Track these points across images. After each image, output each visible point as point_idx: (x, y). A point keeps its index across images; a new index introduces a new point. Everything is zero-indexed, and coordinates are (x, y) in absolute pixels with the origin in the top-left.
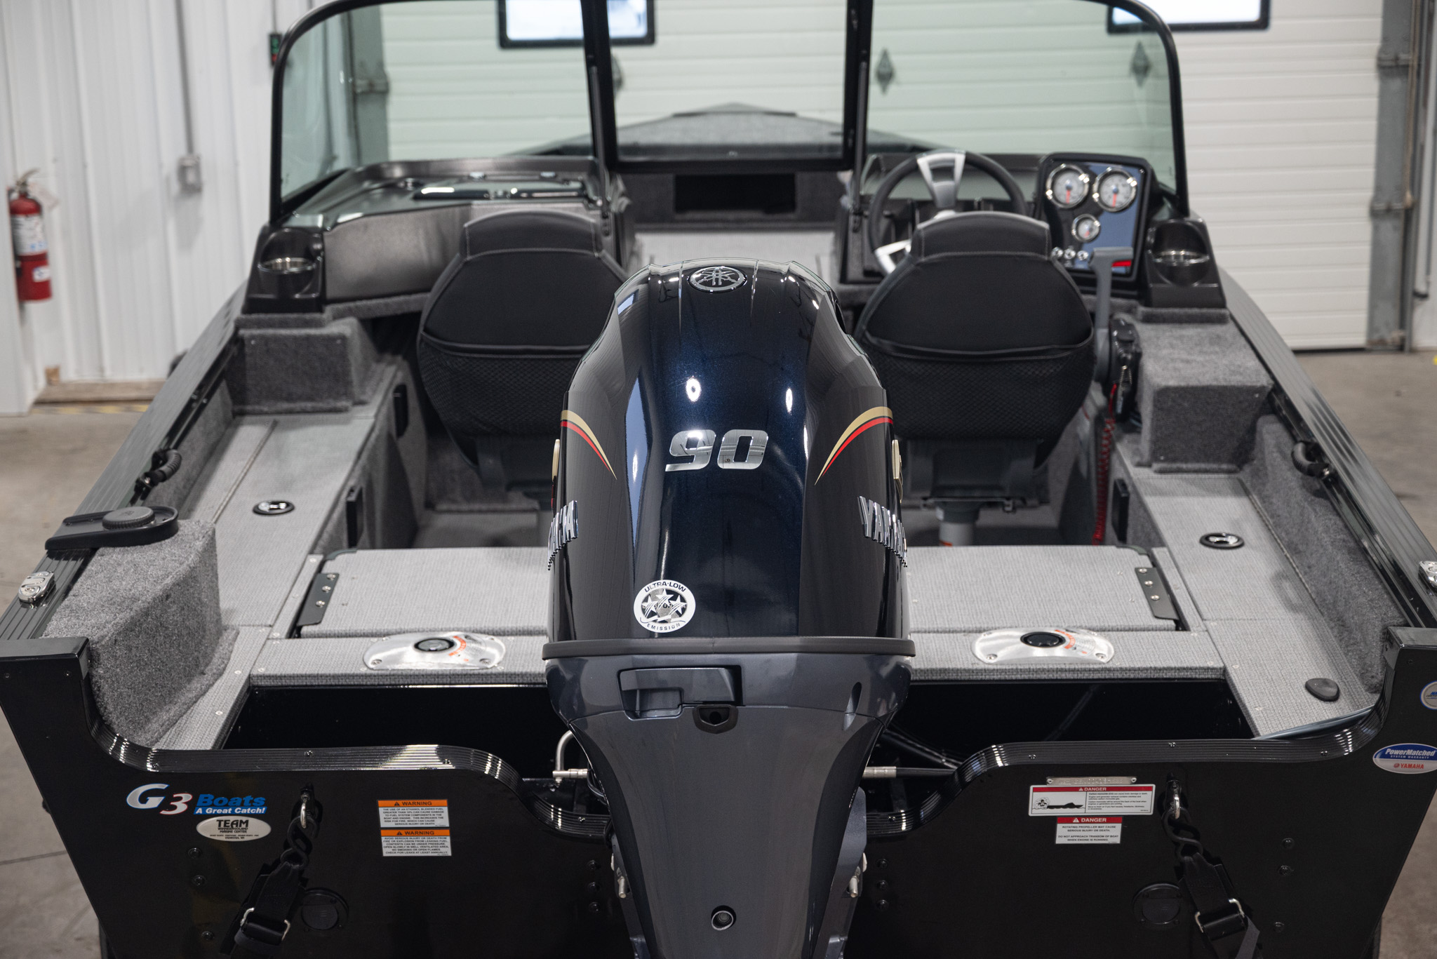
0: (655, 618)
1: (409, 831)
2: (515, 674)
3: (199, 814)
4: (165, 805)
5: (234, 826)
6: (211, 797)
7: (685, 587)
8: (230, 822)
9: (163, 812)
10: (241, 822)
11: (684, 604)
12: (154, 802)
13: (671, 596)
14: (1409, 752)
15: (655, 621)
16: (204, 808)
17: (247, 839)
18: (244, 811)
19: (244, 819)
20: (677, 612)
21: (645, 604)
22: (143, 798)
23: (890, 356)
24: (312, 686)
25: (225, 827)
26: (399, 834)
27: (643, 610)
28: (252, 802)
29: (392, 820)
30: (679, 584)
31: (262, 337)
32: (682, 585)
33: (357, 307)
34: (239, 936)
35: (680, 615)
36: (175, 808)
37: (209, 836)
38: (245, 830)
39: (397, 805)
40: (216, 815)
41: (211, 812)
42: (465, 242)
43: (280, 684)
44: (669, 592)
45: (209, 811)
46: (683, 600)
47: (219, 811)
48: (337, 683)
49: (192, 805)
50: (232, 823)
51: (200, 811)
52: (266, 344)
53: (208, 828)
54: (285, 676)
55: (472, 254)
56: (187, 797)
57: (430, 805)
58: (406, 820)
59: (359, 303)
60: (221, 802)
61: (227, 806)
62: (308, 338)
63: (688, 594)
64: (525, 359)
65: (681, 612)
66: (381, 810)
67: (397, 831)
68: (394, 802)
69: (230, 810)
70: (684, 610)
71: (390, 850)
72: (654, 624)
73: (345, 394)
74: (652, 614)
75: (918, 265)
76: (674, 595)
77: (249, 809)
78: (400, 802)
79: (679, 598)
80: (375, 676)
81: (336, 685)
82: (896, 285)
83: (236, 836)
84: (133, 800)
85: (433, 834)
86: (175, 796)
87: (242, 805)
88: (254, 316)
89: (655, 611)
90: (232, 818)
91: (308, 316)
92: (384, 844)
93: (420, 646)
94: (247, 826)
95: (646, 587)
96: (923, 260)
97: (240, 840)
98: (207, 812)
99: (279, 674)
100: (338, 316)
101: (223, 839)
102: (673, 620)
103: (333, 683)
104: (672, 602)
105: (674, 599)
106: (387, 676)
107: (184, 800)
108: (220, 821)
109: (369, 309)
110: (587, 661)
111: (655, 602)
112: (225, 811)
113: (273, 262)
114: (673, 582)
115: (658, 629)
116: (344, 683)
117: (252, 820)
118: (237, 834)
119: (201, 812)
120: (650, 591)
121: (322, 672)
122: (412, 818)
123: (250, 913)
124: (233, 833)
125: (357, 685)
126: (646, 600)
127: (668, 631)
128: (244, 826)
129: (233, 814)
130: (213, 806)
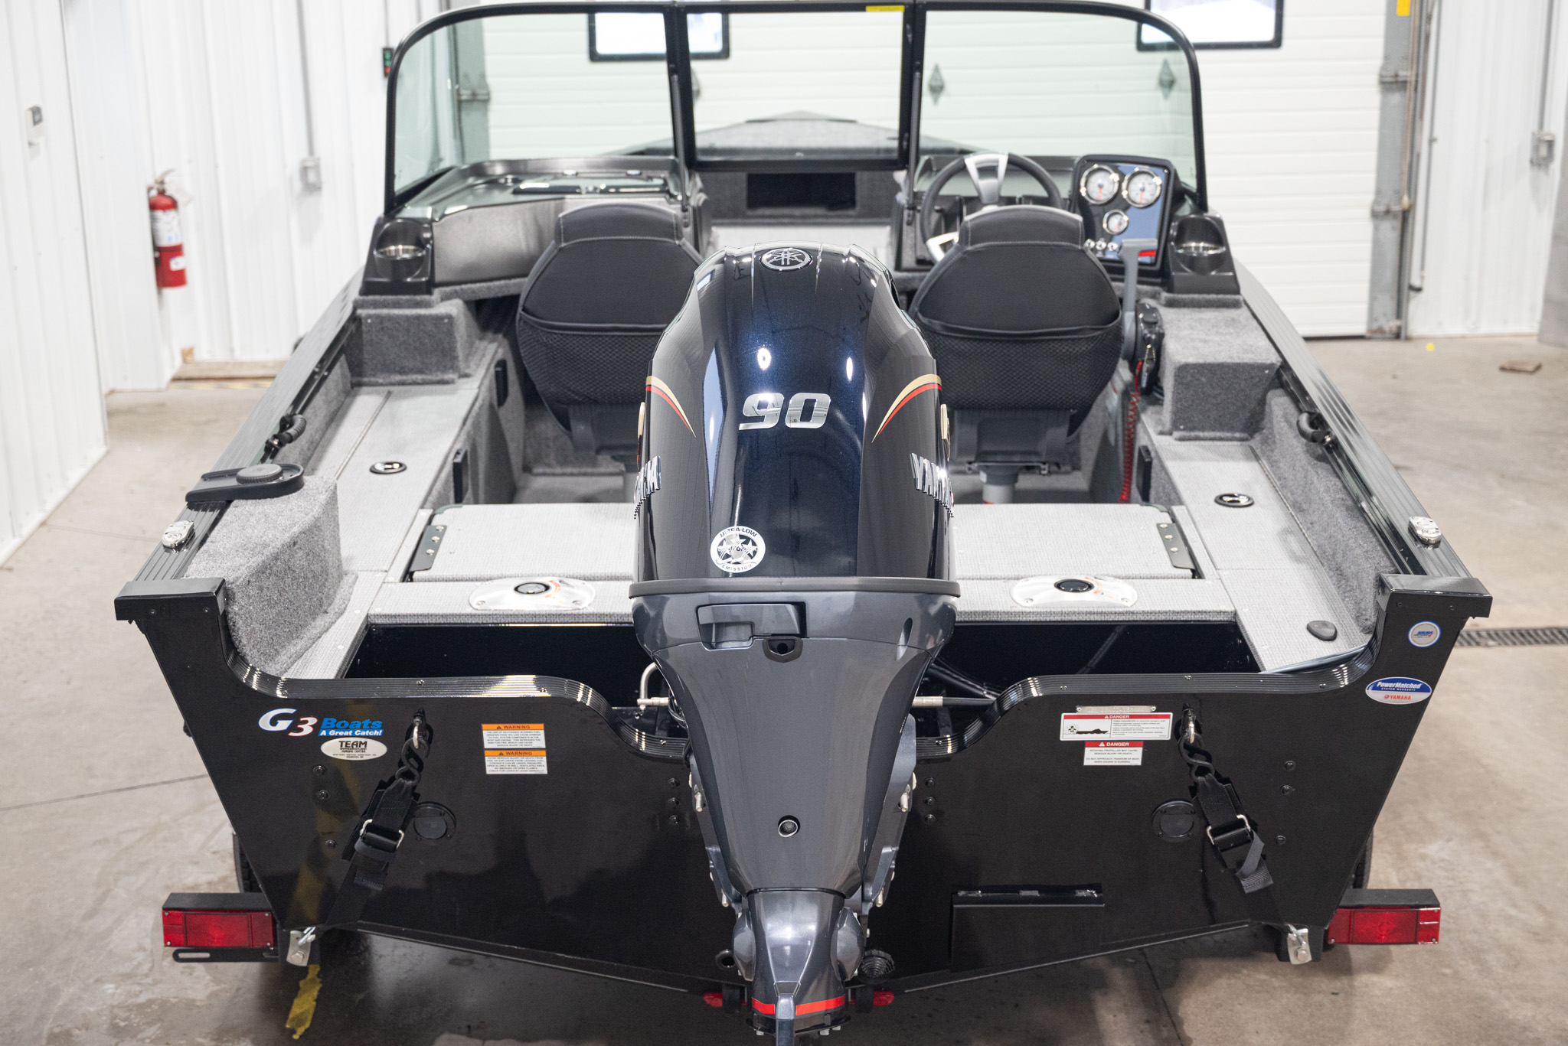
0: (729, 559)
1: (509, 751)
2: (604, 614)
3: (323, 736)
4: (293, 728)
5: (355, 747)
6: (334, 720)
7: (756, 532)
8: (351, 743)
9: (291, 734)
10: (361, 743)
11: (755, 547)
12: (283, 725)
13: (744, 540)
14: (1398, 685)
15: (729, 562)
16: (328, 730)
17: (365, 758)
18: (363, 733)
19: (363, 740)
20: (749, 555)
21: (721, 548)
22: (274, 722)
23: (939, 334)
24: (423, 624)
25: (346, 747)
26: (501, 754)
27: (719, 553)
28: (370, 725)
29: (494, 741)
30: (751, 529)
31: (378, 316)
32: (753, 531)
33: (462, 290)
34: (359, 844)
35: (752, 558)
36: (301, 730)
37: (331, 755)
38: (364, 750)
39: (499, 728)
40: (338, 737)
41: (333, 734)
42: (560, 230)
43: (394, 622)
44: (742, 537)
45: (332, 733)
46: (754, 544)
47: (341, 733)
48: (446, 622)
49: (316, 728)
50: (353, 744)
51: (324, 733)
52: (381, 323)
53: (331, 749)
54: (399, 616)
55: (565, 241)
56: (312, 721)
57: (529, 728)
58: (507, 742)
59: (464, 286)
60: (342, 725)
61: (348, 729)
62: (418, 317)
63: (759, 539)
64: (613, 336)
65: (752, 555)
66: (485, 733)
67: (499, 752)
68: (496, 726)
69: (351, 732)
70: (755, 553)
71: (493, 768)
72: (728, 565)
73: (451, 367)
74: (727, 556)
75: (965, 253)
76: (747, 540)
77: (368, 732)
78: (502, 726)
79: (750, 542)
80: (479, 615)
81: (444, 624)
82: (946, 271)
83: (356, 756)
84: (264, 723)
85: (531, 755)
86: (302, 719)
87: (362, 728)
88: (370, 298)
89: (729, 553)
90: (352, 740)
91: (418, 298)
92: (487, 763)
93: (519, 589)
94: (366, 746)
95: (721, 533)
96: (969, 248)
97: (360, 759)
98: (330, 733)
99: (393, 613)
100: (446, 298)
101: (344, 758)
102: (745, 562)
103: (442, 622)
104: (745, 546)
105: (746, 543)
106: (490, 615)
107: (310, 723)
108: (342, 742)
109: (473, 291)
110: (668, 599)
111: (729, 546)
112: (346, 733)
113: (387, 249)
114: (745, 528)
115: (732, 569)
116: (452, 622)
117: (369, 741)
118: (357, 754)
119: (325, 734)
120: (726, 535)
121: (431, 612)
122: (512, 740)
123: (369, 825)
124: (354, 753)
125: (464, 624)
126: (721, 544)
128: (363, 746)
129: (353, 736)
130: (335, 728)
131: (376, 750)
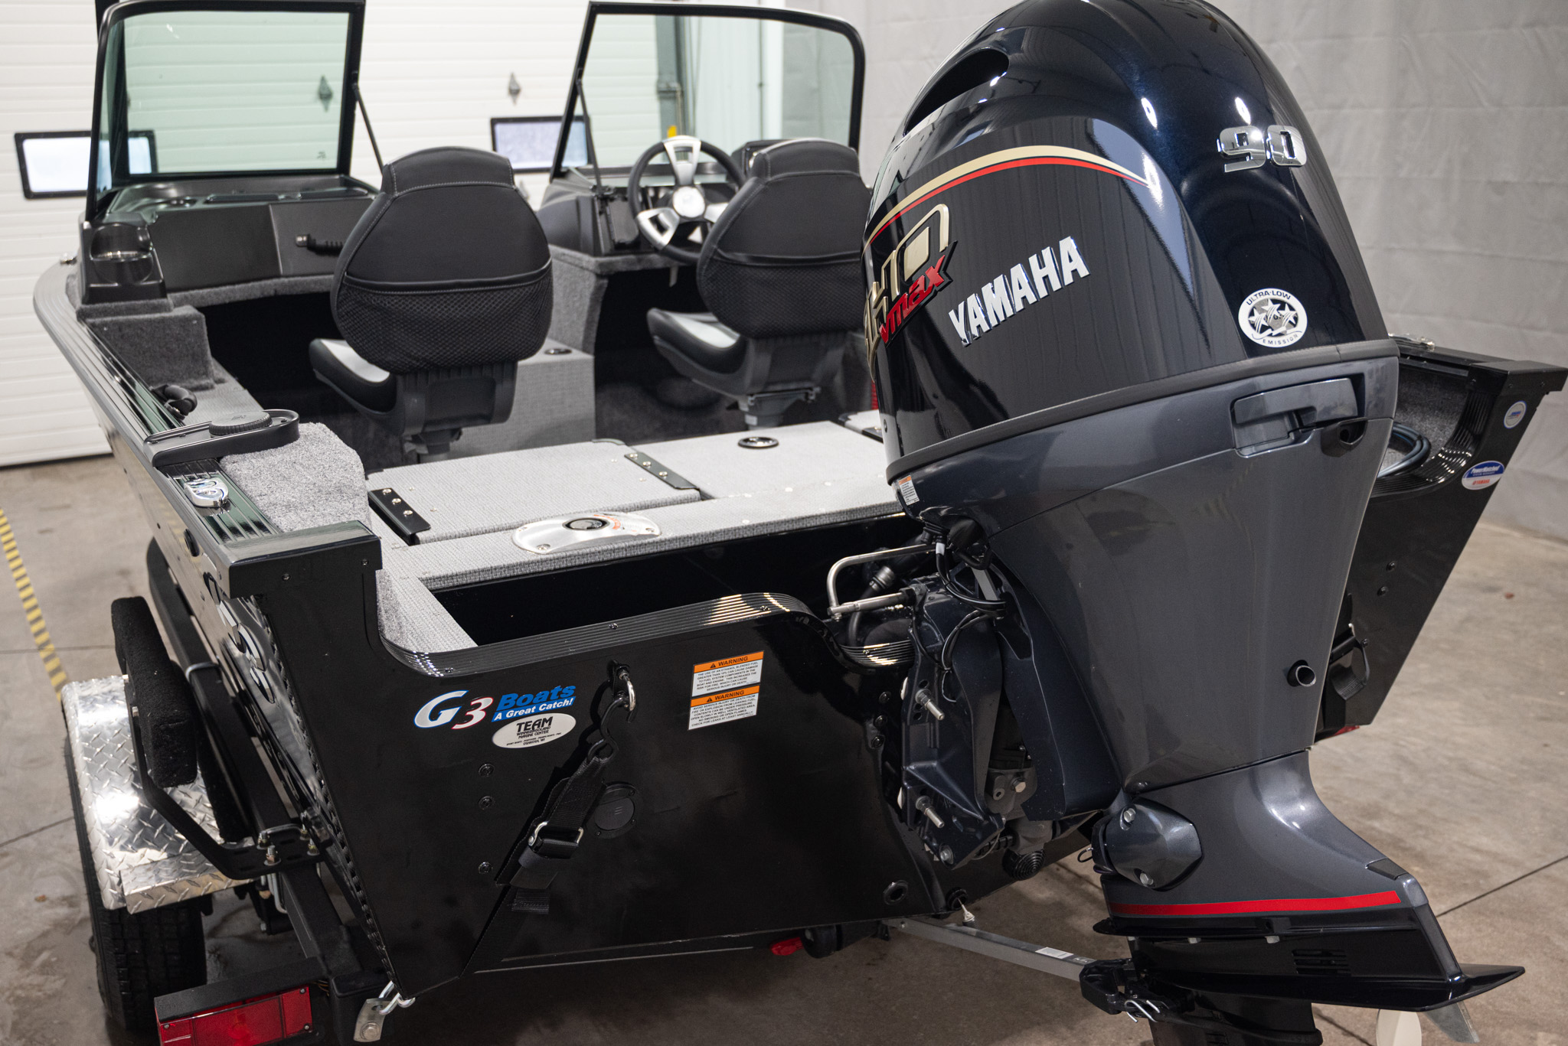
0: (1269, 331)
1: (719, 695)
3: (498, 721)
4: (461, 717)
5: (536, 727)
6: (514, 696)
7: (1289, 294)
8: (532, 724)
9: (457, 727)
10: (545, 720)
11: (1293, 313)
12: (446, 716)
13: (1278, 306)
15: (1271, 335)
16: (504, 711)
17: (547, 740)
18: (550, 707)
19: (547, 716)
20: (1290, 322)
21: (1252, 319)
22: (434, 715)
24: (485, 581)
25: (526, 730)
26: (710, 701)
27: (1253, 325)
28: (560, 693)
30: (1282, 291)
31: (115, 323)
32: (1285, 293)
33: (191, 295)
34: (526, 857)
35: (1295, 326)
36: (471, 717)
37: (505, 746)
38: (546, 730)
39: (713, 667)
40: (518, 717)
41: (512, 715)
42: (392, 178)
43: (451, 584)
44: (1275, 301)
45: (510, 714)
46: (1292, 308)
47: (521, 713)
48: (512, 574)
49: (490, 711)
50: (534, 724)
51: (499, 716)
52: (120, 330)
53: (506, 738)
54: (457, 575)
55: (399, 191)
56: (487, 702)
57: (746, 660)
58: (719, 683)
60: (525, 700)
61: (531, 704)
62: (163, 320)
63: (1293, 301)
64: (455, 293)
65: (1294, 322)
66: (696, 676)
67: (707, 698)
68: (710, 664)
70: (1296, 319)
71: (697, 721)
72: (1271, 339)
73: (204, 374)
74: (1264, 329)
75: (767, 184)
76: (1282, 305)
77: (556, 703)
78: (716, 663)
79: (1287, 307)
80: (551, 560)
81: (511, 577)
82: (748, 204)
83: (538, 740)
84: (422, 719)
85: (742, 694)
86: (473, 703)
87: (549, 700)
88: (98, 306)
89: (1266, 324)
90: (534, 719)
91: (155, 301)
92: (692, 715)
93: (572, 525)
94: (550, 724)
95: (1247, 300)
96: (770, 179)
97: (541, 743)
98: (508, 716)
99: (450, 573)
100: (179, 304)
101: (521, 746)
102: (1289, 332)
103: (508, 575)
104: (1281, 312)
105: (1282, 308)
106: (563, 558)
107: (482, 707)
108: (520, 725)
111: (1264, 315)
112: (529, 711)
113: (105, 255)
114: (1275, 290)
115: (1276, 343)
116: (520, 573)
117: (554, 715)
118: (537, 737)
119: (500, 718)
120: (1254, 303)
121: (495, 564)
122: (725, 680)
123: (543, 828)
124: (534, 736)
125: (533, 573)
126: (1252, 314)
127: (1287, 344)
128: (546, 725)
129: (537, 713)
130: (515, 707)
131: (563, 725)
